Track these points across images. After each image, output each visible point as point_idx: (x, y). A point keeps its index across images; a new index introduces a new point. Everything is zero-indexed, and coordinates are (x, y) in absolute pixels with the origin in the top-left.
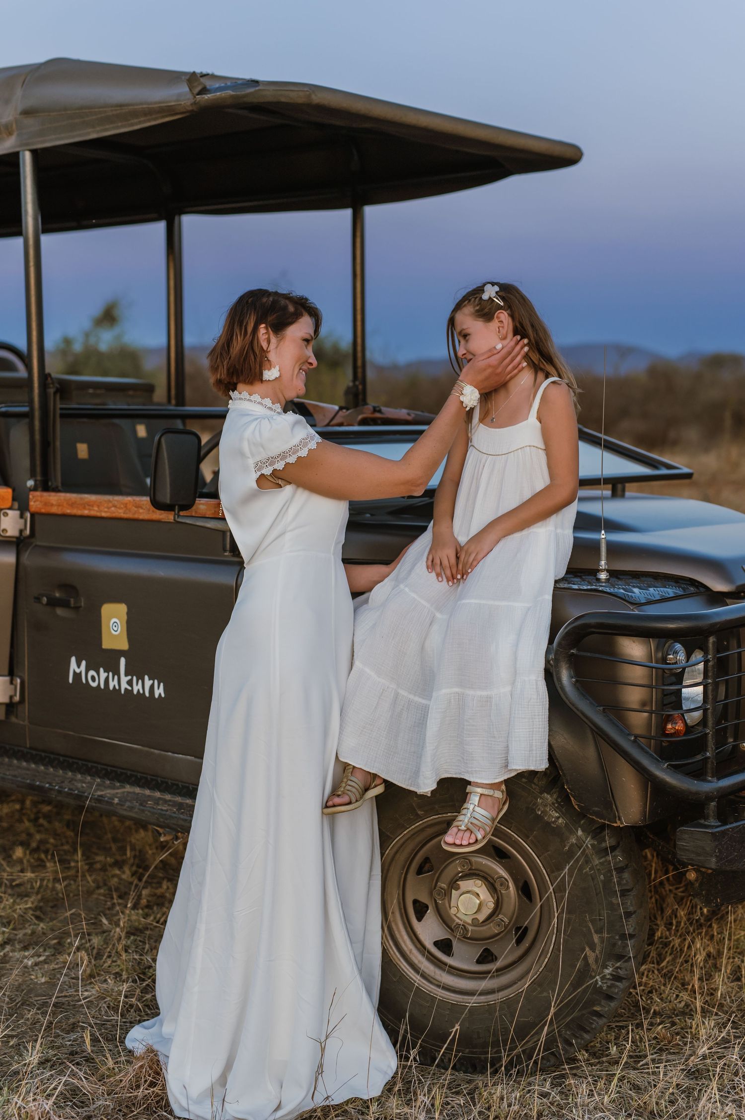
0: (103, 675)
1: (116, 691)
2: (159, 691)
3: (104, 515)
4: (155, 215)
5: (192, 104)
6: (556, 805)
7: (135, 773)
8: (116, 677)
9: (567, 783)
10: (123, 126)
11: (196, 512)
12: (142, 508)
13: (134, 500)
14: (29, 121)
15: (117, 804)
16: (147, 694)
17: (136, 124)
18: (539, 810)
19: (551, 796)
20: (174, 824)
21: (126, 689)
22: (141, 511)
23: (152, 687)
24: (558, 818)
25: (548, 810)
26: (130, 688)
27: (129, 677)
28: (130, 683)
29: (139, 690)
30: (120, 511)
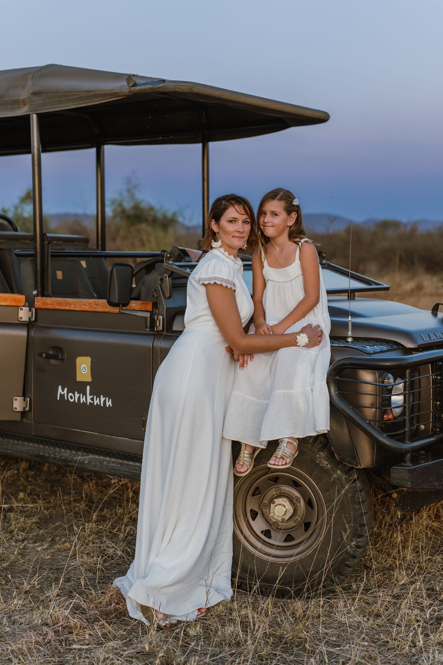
0: (77, 395)
1: (85, 404)
2: (109, 403)
3: (77, 309)
4: (89, 145)
5: (128, 92)
6: (326, 458)
7: (95, 448)
8: (84, 396)
9: (333, 447)
10: (89, 102)
11: (130, 307)
12: (99, 305)
13: (95, 301)
14: (36, 98)
15: (87, 463)
16: (102, 405)
17: (97, 101)
18: (317, 460)
19: (324, 453)
20: (119, 473)
21: (90, 403)
22: (99, 307)
23: (105, 401)
24: (327, 464)
25: (322, 460)
26: (92, 402)
27: (92, 396)
28: (92, 399)
29: (97, 403)
30: (87, 307)
